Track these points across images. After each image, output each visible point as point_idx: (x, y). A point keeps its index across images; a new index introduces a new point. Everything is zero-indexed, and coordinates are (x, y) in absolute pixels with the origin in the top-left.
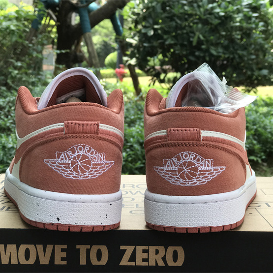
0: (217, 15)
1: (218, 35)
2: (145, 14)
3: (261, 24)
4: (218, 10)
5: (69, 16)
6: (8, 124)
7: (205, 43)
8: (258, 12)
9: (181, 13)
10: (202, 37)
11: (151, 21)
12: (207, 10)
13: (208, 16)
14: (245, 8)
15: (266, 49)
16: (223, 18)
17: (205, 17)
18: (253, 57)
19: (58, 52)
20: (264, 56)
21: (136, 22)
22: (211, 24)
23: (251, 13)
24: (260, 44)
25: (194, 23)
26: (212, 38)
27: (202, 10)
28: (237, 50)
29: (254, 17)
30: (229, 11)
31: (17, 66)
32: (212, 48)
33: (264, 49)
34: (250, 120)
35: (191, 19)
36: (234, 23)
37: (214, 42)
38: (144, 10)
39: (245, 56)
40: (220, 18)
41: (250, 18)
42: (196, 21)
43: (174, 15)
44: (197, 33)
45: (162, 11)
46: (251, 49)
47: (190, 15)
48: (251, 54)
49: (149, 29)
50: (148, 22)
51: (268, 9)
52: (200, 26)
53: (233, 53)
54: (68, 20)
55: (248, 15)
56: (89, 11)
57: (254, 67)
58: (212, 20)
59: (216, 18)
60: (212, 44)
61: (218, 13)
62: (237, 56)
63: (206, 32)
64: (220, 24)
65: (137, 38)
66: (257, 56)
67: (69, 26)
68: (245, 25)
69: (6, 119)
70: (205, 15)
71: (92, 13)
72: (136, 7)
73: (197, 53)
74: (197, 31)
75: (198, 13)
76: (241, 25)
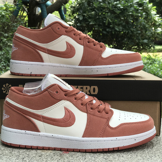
0: (119, 8)
1: (119, 19)
2: (78, 7)
3: (144, 13)
4: (119, 5)
5: (35, 9)
7: (112, 24)
8: (142, 7)
9: (99, 7)
10: (110, 21)
11: (81, 11)
12: (113, 5)
13: (114, 8)
14: (135, 4)
15: (147, 28)
16: (122, 10)
17: (112, 9)
18: (140, 32)
20: (146, 32)
21: (73, 12)
22: (116, 13)
23: (138, 7)
24: (143, 24)
25: (106, 13)
26: (116, 20)
27: (110, 5)
28: (130, 28)
29: (140, 9)
30: (125, 6)
31: (6, 36)
32: (116, 26)
33: (145, 28)
35: (104, 10)
36: (128, 12)
37: (117, 23)
38: (78, 5)
39: (135, 31)
40: (121, 9)
41: (138, 10)
42: (107, 11)
43: (95, 8)
44: (108, 18)
45: (88, 6)
46: (138, 27)
47: (104, 8)
48: (138, 30)
49: (80, 16)
50: (80, 12)
51: (148, 5)
52: (109, 14)
53: (128, 30)
54: (34, 11)
55: (137, 8)
56: (47, 6)
57: (140, 38)
58: (116, 11)
59: (118, 10)
60: (116, 25)
61: (120, 7)
62: (130, 32)
63: (112, 18)
64: (120, 13)
65: (73, 21)
66: (142, 32)
67: (35, 14)
68: (135, 14)
70: (112, 8)
71: (48, 7)
72: (73, 3)
73: (107, 30)
74: (107, 17)
76: (133, 14)
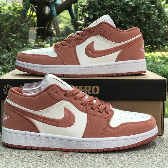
0: (130, 6)
1: (131, 18)
2: (88, 6)
3: (157, 11)
4: (131, 3)
5: (44, 8)
6: (9, 68)
7: (123, 22)
8: (155, 4)
9: (109, 5)
10: (121, 19)
11: (92, 10)
12: (125, 3)
13: (125, 6)
14: (147, 2)
15: (160, 26)
16: (134, 8)
17: (124, 7)
18: (152, 30)
19: (38, 28)
20: (159, 30)
21: (83, 11)
22: (127, 11)
23: (150, 5)
24: (156, 22)
25: (117, 11)
26: (127, 19)
27: (121, 3)
28: (143, 26)
29: (153, 7)
30: (137, 4)
31: (14, 36)
32: (128, 25)
33: (159, 26)
34: (149, 65)
35: (115, 9)
36: (140, 10)
37: (129, 21)
38: (88, 4)
39: (147, 30)
40: (132, 7)
41: (150, 7)
42: (118, 9)
43: (105, 6)
44: (119, 17)
45: (98, 4)
46: (150, 26)
47: (115, 6)
48: (151, 29)
49: (91, 14)
50: (90, 11)
51: (161, 3)
52: (120, 12)
54: (43, 11)
55: (149, 6)
57: (153, 36)
58: (127, 9)
59: (130, 7)
60: (128, 23)
63: (124, 16)
64: (132, 11)
65: (83, 20)
66: (155, 30)
67: (44, 14)
68: (147, 12)
69: (7, 65)
70: (123, 6)
71: (57, 6)
72: (83, 2)
74: (119, 16)
75: (120, 5)
76: (145, 11)
